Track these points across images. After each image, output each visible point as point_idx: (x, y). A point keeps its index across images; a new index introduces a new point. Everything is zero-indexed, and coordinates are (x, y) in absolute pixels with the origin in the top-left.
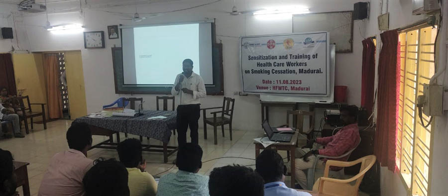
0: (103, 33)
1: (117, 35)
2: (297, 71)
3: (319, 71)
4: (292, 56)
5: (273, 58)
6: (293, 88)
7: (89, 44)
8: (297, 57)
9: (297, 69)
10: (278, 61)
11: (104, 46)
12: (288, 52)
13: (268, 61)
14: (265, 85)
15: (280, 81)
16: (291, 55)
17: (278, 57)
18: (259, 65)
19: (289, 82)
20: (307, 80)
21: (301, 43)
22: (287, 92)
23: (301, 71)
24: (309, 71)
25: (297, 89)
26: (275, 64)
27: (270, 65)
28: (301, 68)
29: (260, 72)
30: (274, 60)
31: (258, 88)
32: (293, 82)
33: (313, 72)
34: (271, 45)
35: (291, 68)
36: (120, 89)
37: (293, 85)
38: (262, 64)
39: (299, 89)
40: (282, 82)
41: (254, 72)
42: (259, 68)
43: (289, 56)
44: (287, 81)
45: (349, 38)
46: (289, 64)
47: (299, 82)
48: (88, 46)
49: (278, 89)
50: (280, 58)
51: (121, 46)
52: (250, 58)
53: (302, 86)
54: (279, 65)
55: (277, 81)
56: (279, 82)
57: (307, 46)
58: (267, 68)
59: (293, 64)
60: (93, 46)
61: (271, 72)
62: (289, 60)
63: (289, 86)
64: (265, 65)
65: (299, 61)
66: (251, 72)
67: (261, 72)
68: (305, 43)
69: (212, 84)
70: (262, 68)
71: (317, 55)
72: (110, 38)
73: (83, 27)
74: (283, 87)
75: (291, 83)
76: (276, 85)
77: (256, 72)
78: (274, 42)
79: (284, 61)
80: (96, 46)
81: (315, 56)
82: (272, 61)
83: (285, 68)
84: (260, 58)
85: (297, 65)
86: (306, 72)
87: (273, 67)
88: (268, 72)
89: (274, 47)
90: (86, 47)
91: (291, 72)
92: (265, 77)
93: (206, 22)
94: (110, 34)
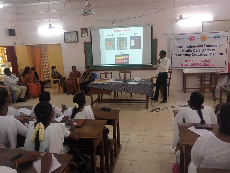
0: (77, 32)
1: (87, 34)
3: (222, 54)
4: (206, 46)
5: (193, 47)
6: (204, 64)
7: (67, 40)
8: (208, 46)
9: (208, 53)
10: (196, 48)
11: (78, 41)
12: (203, 43)
13: (190, 49)
14: (187, 63)
15: (197, 60)
16: (205, 45)
17: (196, 46)
18: (183, 51)
19: (203, 61)
20: (214, 59)
21: (212, 38)
22: (201, 66)
23: (211, 54)
24: (216, 54)
25: (207, 65)
26: (194, 50)
27: (191, 51)
28: (211, 52)
30: (194, 48)
31: (181, 65)
33: (218, 54)
34: (192, 39)
35: (205, 52)
38: (185, 51)
39: (209, 65)
40: (198, 61)
42: (184, 53)
43: (204, 46)
46: (203, 50)
47: (209, 61)
48: (66, 41)
49: (195, 65)
50: (198, 46)
52: (178, 47)
53: (210, 63)
54: (197, 51)
55: (195, 60)
56: (196, 61)
58: (189, 53)
59: (206, 50)
60: (70, 41)
61: (191, 55)
62: (203, 48)
63: (202, 63)
64: (187, 51)
65: (210, 48)
66: (178, 55)
67: (185, 55)
68: (214, 38)
69: (151, 63)
70: (186, 53)
71: (221, 45)
72: (82, 36)
73: (63, 29)
74: (198, 64)
75: (204, 62)
76: (194, 62)
77: (181, 55)
78: (194, 37)
79: (200, 48)
80: (72, 41)
81: (220, 45)
82: (192, 49)
83: (201, 52)
84: (185, 47)
85: (209, 50)
86: (214, 55)
87: (193, 52)
88: (190, 55)
89: (194, 40)
90: (65, 42)
91: (204, 55)
92: (187, 58)
93: (148, 26)
94: (82, 33)
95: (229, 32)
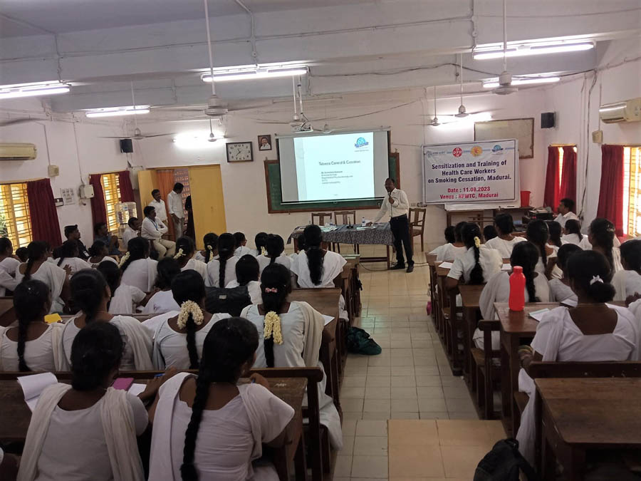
0: (251, 144)
1: (269, 145)
2: (486, 178)
3: (507, 177)
4: (480, 164)
5: (460, 166)
6: (481, 195)
7: (233, 157)
8: (485, 164)
9: (486, 176)
10: (466, 169)
11: (252, 160)
12: (476, 160)
13: (455, 169)
14: (450, 194)
15: (467, 189)
17: (465, 165)
18: (444, 173)
19: (477, 189)
20: (495, 186)
21: (489, 150)
22: (474, 199)
23: (490, 178)
24: (498, 178)
25: (484, 196)
26: (462, 172)
27: (457, 173)
28: (489, 174)
29: (444, 181)
30: (461, 168)
31: (442, 197)
32: (482, 189)
33: (501, 178)
34: (457, 152)
35: (479, 175)
36: (275, 208)
37: (481, 192)
38: (447, 173)
39: (487, 195)
40: (469, 190)
41: (438, 181)
42: (445, 177)
43: (477, 164)
44: (475, 189)
45: (530, 144)
46: (477, 172)
47: (487, 189)
48: (231, 159)
49: (464, 197)
50: (468, 166)
51: (276, 158)
52: (434, 167)
53: (490, 193)
54: (466, 173)
55: (464, 189)
57: (495, 153)
58: (453, 177)
59: (481, 172)
60: (238, 159)
61: (457, 180)
62: (477, 167)
63: (477, 194)
64: (451, 174)
65: (488, 168)
66: (435, 181)
67: (447, 180)
68: (494, 151)
70: (448, 177)
71: (505, 161)
72: (260, 150)
73: (225, 137)
74: (471, 195)
75: (479, 191)
76: (462, 193)
77: (441, 181)
78: (460, 150)
79: (472, 169)
80: (242, 159)
81: (504, 163)
82: (459, 170)
83: (474, 175)
84: (446, 166)
85: (486, 171)
86: (494, 178)
87: (460, 175)
88: (455, 180)
89: (460, 155)
90: (228, 161)
91: (479, 179)
92: (451, 185)
93: (382, 131)
94: (260, 145)
95: (517, 141)
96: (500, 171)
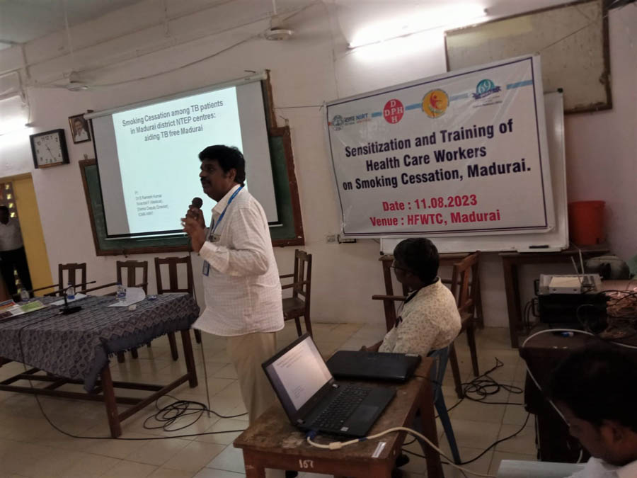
0: (61, 133)
2: (463, 171)
3: (519, 167)
4: (446, 134)
5: (401, 145)
6: (456, 218)
7: (42, 159)
8: (458, 136)
9: (462, 165)
10: (414, 151)
11: (66, 160)
12: (437, 126)
13: (391, 154)
14: (390, 215)
15: (423, 201)
16: (443, 132)
17: (413, 143)
18: (370, 166)
19: (446, 202)
20: (489, 192)
21: (466, 96)
22: (442, 227)
23: (473, 171)
24: (494, 169)
25: (466, 219)
26: (408, 160)
27: (394, 162)
28: (471, 162)
29: (376, 183)
30: (405, 151)
31: (375, 222)
32: (456, 201)
33: (503, 170)
34: (393, 110)
35: (447, 166)
37: (455, 210)
38: (376, 164)
39: (473, 217)
40: (428, 203)
41: (362, 184)
42: (372, 175)
43: (439, 137)
44: (441, 200)
45: (600, 70)
46: (440, 156)
47: (470, 200)
48: (40, 163)
49: (419, 222)
50: (419, 142)
51: (94, 157)
52: (350, 153)
53: (478, 209)
54: (416, 161)
55: (417, 201)
56: (421, 204)
57: (480, 102)
58: (389, 173)
59: (451, 156)
60: (49, 162)
61: (399, 181)
62: (440, 146)
63: (446, 213)
64: (384, 165)
65: (466, 144)
66: (354, 185)
67: (378, 183)
68: (477, 97)
69: (277, 220)
70: (379, 173)
71: (510, 122)
72: (75, 143)
73: (28, 125)
74: (432, 215)
75: (450, 205)
76: (415, 212)
77: (366, 184)
78: (399, 104)
79: (428, 150)
80: (53, 161)
81: (506, 127)
82: (399, 154)
83: (433, 166)
84: (372, 148)
85: (462, 154)
86: (485, 172)
87: (403, 169)
88: (393, 182)
89: (400, 117)
90: (37, 166)
91: (447, 175)
92: (387, 193)
93: (248, 81)
94: (74, 135)
95: (537, 59)
96: (499, 150)
